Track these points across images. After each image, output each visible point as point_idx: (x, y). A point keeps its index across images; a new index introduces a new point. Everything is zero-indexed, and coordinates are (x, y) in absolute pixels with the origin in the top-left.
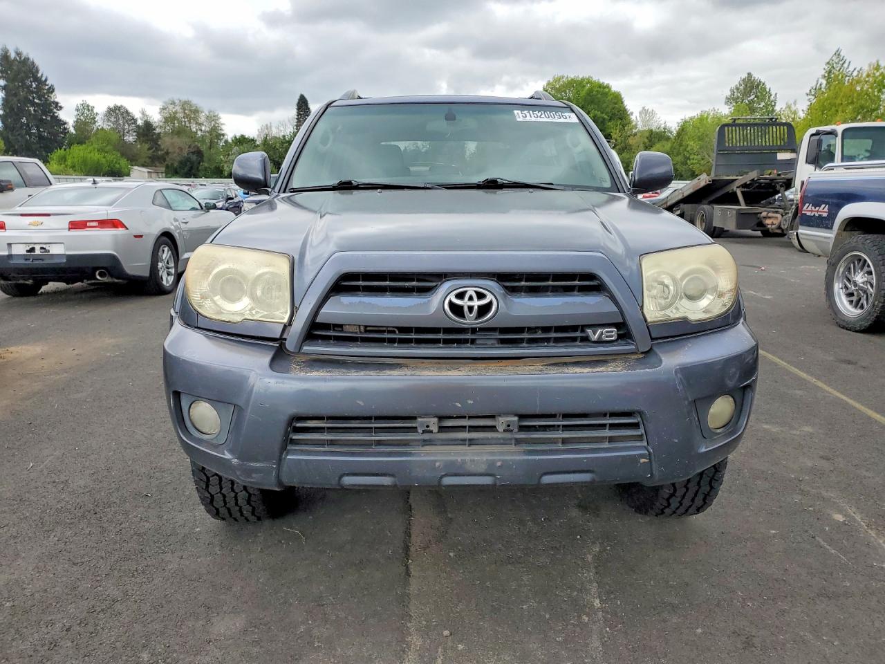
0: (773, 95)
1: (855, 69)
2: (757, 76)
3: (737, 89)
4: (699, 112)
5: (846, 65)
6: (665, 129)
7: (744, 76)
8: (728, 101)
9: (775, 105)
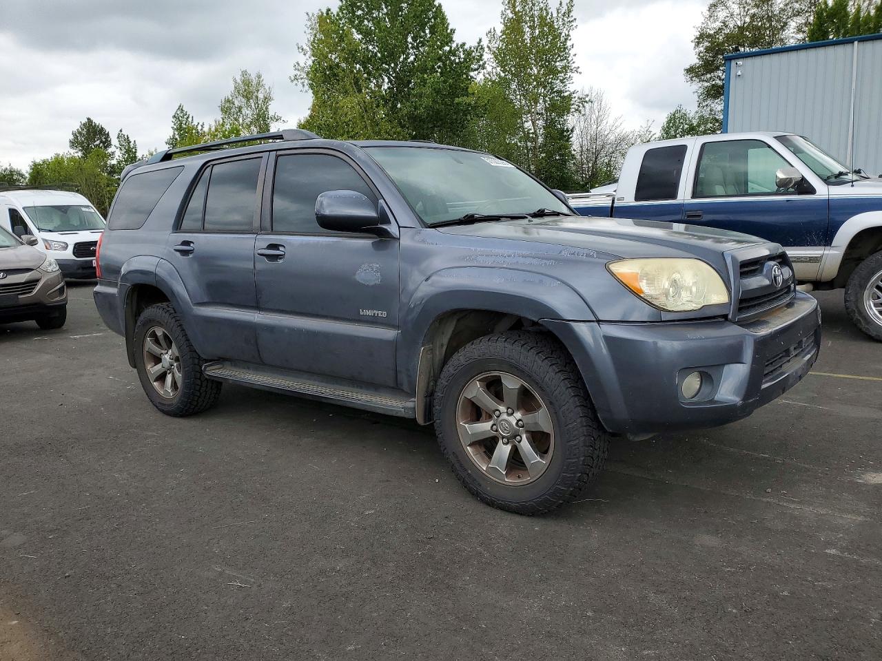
0: (133, 142)
1: (198, 123)
2: (97, 121)
3: (80, 133)
4: (53, 155)
5: (190, 119)
6: (11, 171)
7: (85, 121)
8: (73, 144)
9: (136, 152)
